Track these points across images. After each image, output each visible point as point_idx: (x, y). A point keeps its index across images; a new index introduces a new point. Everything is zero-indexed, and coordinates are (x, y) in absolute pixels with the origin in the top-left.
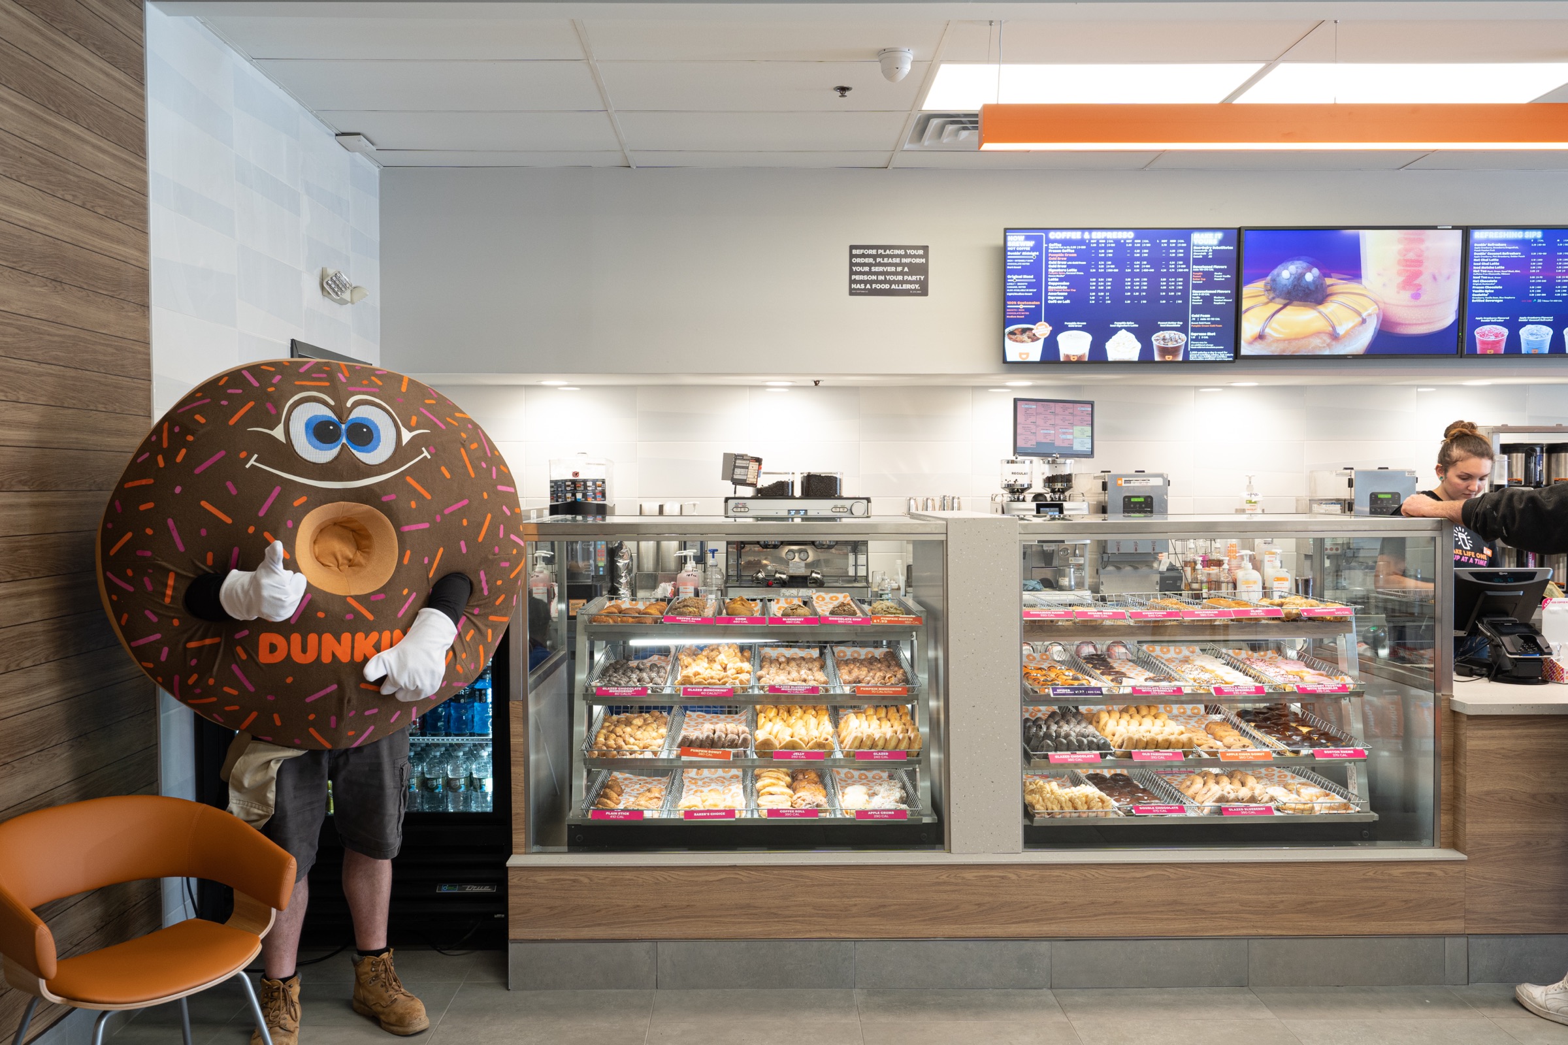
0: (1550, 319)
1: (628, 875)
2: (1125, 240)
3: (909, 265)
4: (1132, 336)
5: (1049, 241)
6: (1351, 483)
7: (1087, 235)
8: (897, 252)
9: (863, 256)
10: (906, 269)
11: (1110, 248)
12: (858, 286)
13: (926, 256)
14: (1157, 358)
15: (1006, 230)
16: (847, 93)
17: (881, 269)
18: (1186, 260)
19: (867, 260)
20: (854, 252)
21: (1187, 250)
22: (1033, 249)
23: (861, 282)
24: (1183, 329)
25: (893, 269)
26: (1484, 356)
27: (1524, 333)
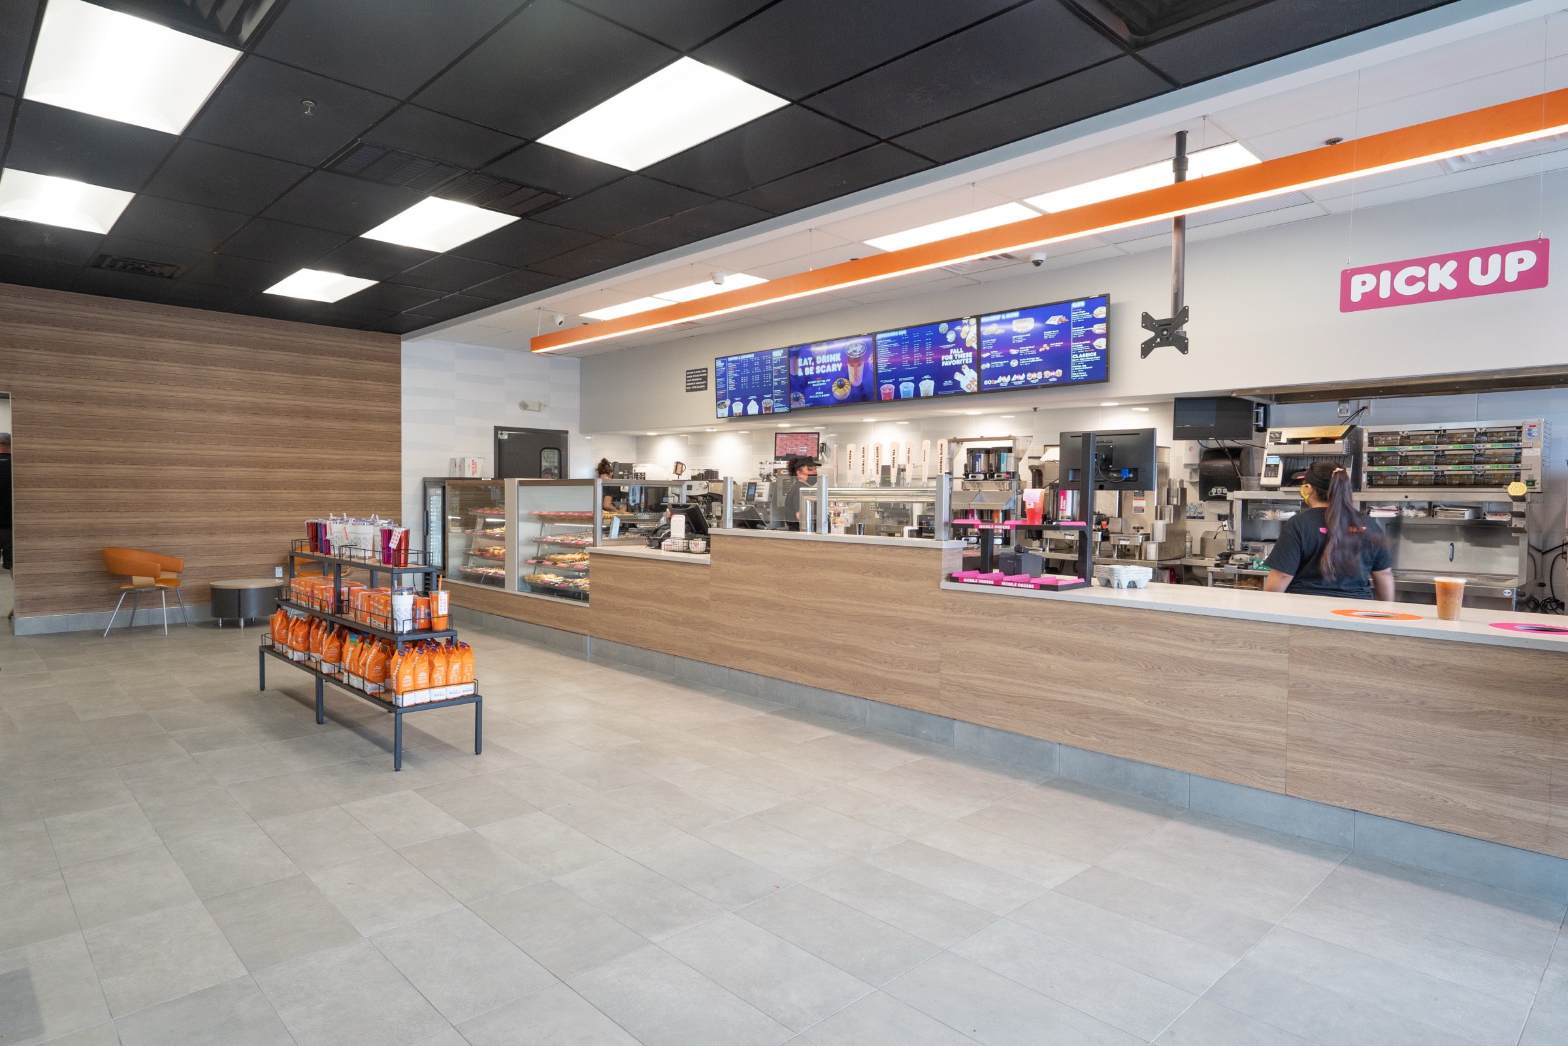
2: (751, 358)
3: (702, 377)
4: (755, 402)
5: (729, 362)
7: (740, 358)
8: (698, 372)
9: (690, 375)
10: (701, 379)
11: (747, 362)
13: (706, 373)
14: (764, 413)
15: (717, 359)
17: (694, 380)
18: (771, 365)
19: (690, 377)
20: (688, 373)
21: (772, 359)
22: (724, 367)
23: (689, 386)
24: (771, 398)
25: (698, 380)
26: (885, 401)
27: (901, 387)
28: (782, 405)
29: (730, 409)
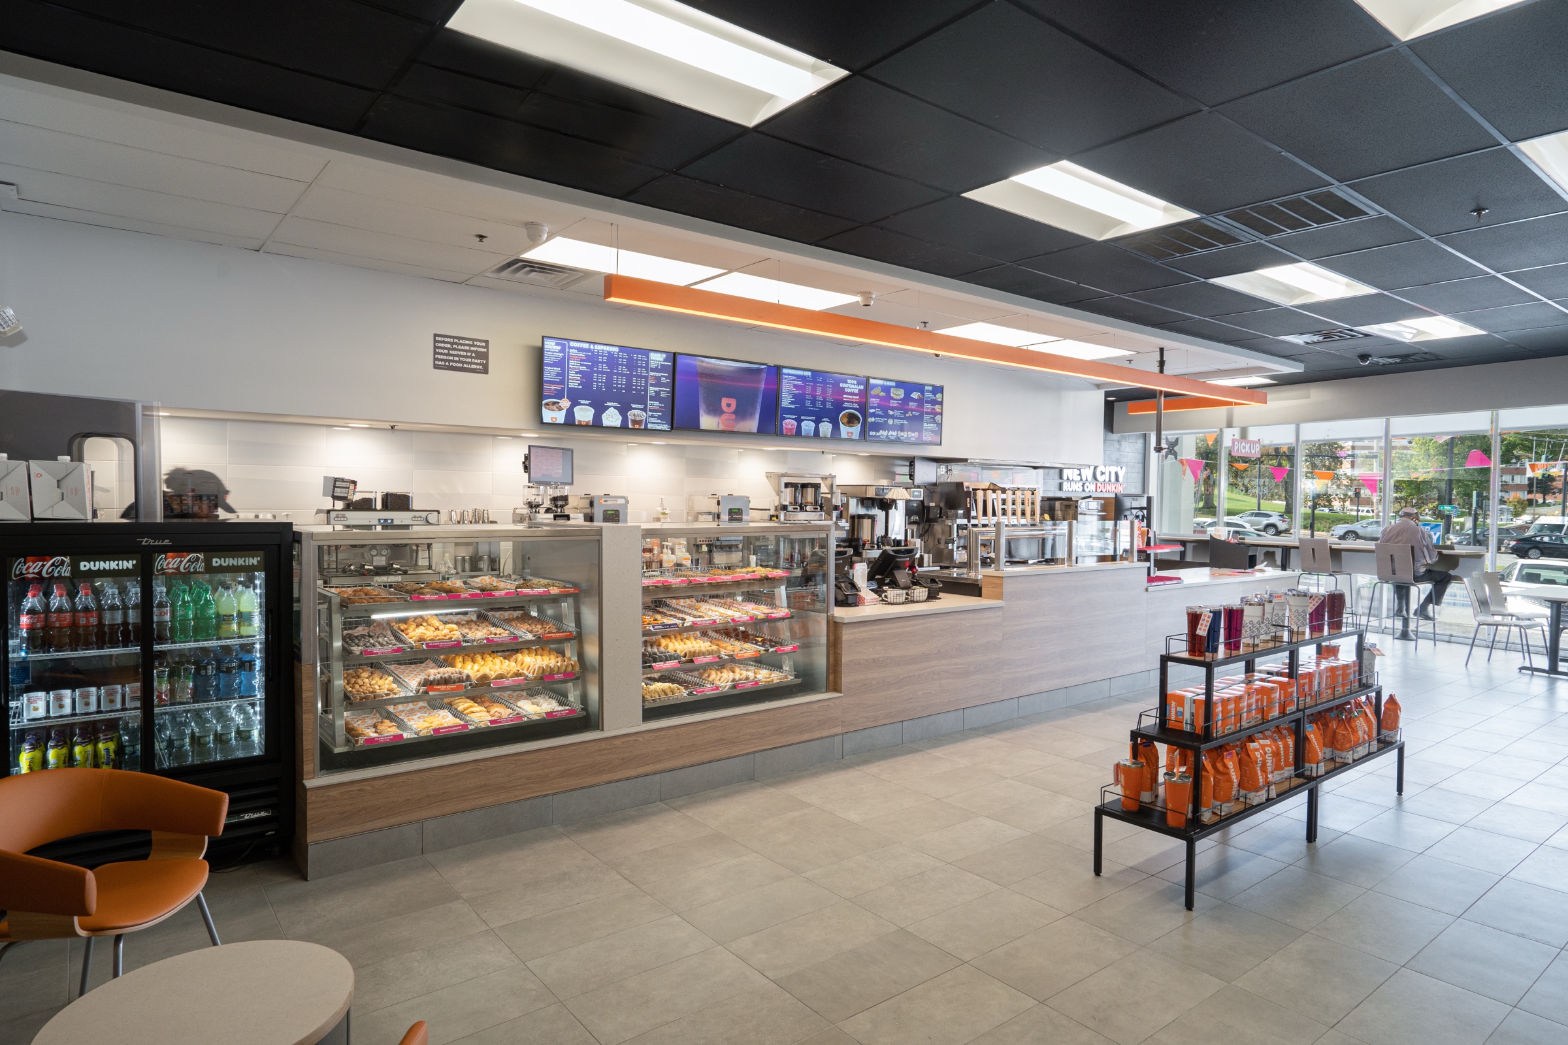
0: (814, 418)
1: (401, 779)
3: (476, 352)
4: (616, 412)
5: (570, 348)
6: (718, 503)
7: (592, 347)
8: (467, 342)
9: (443, 342)
10: (473, 355)
11: (605, 356)
12: (440, 363)
13: (487, 347)
14: (630, 426)
16: (484, 240)
17: (456, 353)
19: (446, 345)
20: (437, 338)
21: (647, 362)
22: (560, 352)
24: (645, 410)
25: (465, 354)
26: (786, 436)
27: (803, 424)
28: (659, 421)
29: (570, 414)
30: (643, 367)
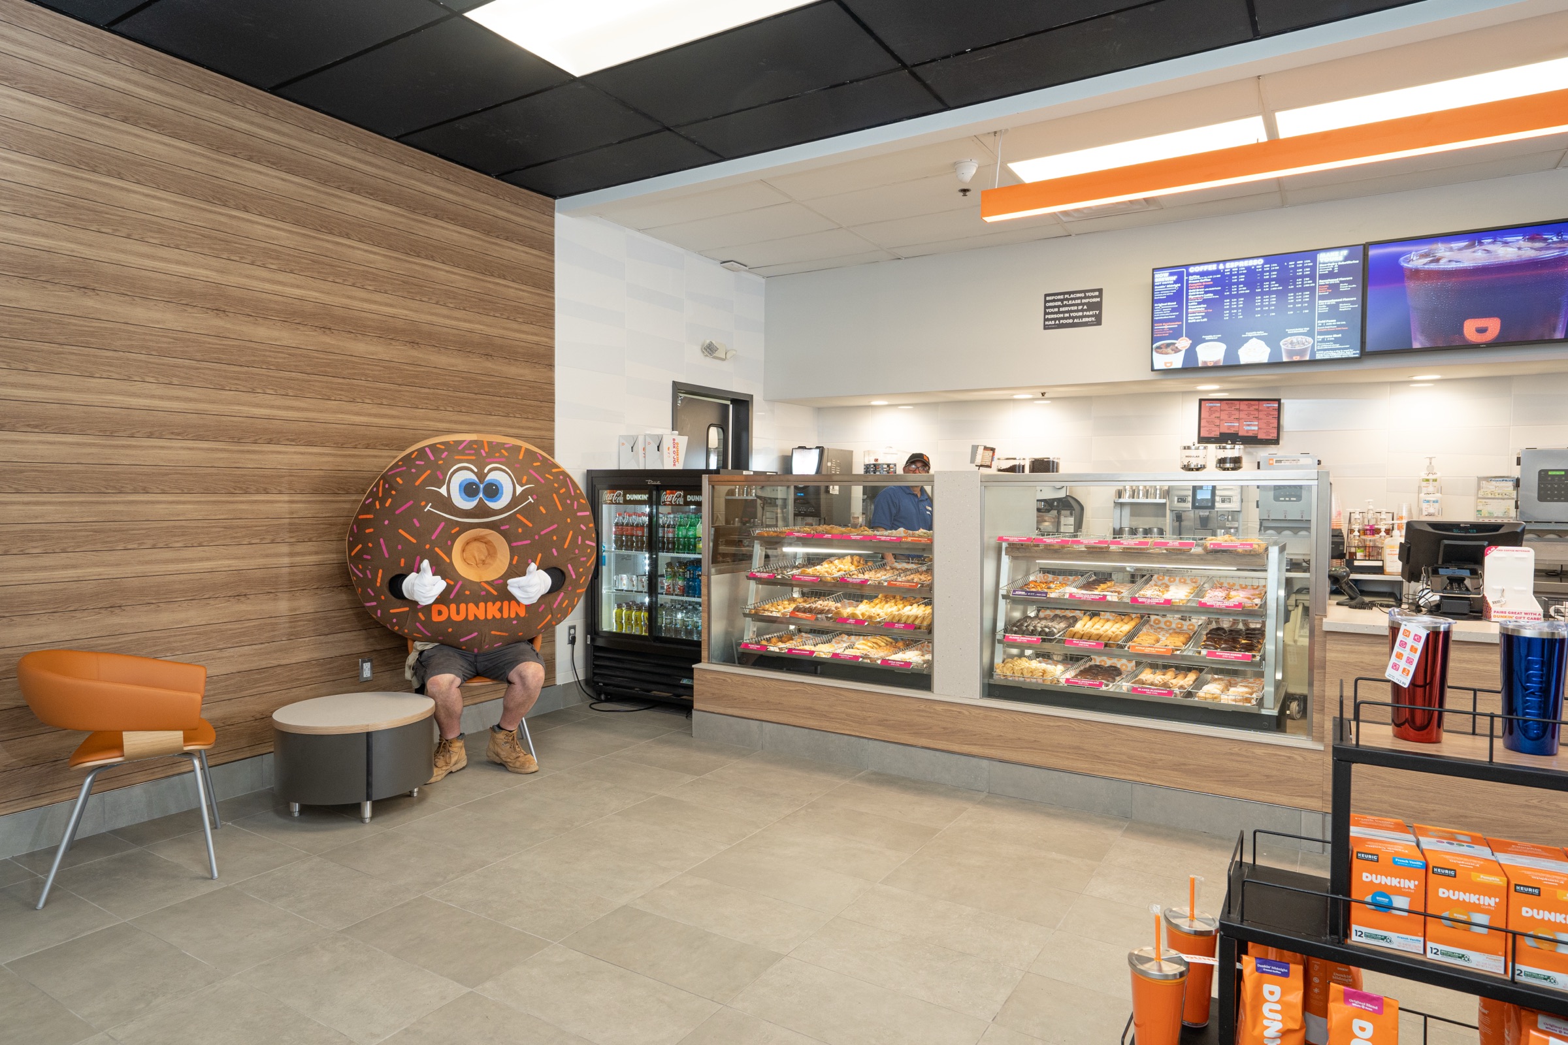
2: (1255, 266)
3: (1087, 304)
4: (1262, 343)
5: (1189, 274)
6: (1519, 462)
7: (1221, 266)
8: (1078, 295)
9: (1054, 301)
10: (1085, 307)
11: (1242, 274)
12: (1050, 323)
13: (1100, 296)
14: (1285, 359)
15: (1154, 270)
16: (967, 193)
17: (1066, 309)
18: (1312, 277)
19: (1056, 304)
20: (1048, 298)
21: (1313, 268)
22: (1175, 282)
23: (1051, 319)
24: (1310, 334)
25: (1075, 308)
28: (1338, 346)
29: (1191, 353)
30: (1307, 276)
